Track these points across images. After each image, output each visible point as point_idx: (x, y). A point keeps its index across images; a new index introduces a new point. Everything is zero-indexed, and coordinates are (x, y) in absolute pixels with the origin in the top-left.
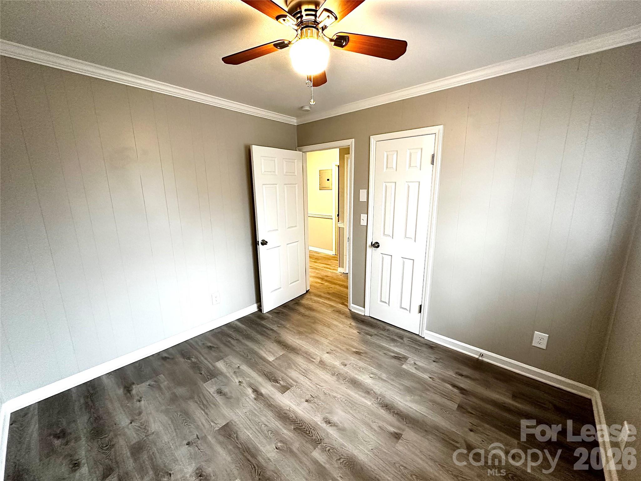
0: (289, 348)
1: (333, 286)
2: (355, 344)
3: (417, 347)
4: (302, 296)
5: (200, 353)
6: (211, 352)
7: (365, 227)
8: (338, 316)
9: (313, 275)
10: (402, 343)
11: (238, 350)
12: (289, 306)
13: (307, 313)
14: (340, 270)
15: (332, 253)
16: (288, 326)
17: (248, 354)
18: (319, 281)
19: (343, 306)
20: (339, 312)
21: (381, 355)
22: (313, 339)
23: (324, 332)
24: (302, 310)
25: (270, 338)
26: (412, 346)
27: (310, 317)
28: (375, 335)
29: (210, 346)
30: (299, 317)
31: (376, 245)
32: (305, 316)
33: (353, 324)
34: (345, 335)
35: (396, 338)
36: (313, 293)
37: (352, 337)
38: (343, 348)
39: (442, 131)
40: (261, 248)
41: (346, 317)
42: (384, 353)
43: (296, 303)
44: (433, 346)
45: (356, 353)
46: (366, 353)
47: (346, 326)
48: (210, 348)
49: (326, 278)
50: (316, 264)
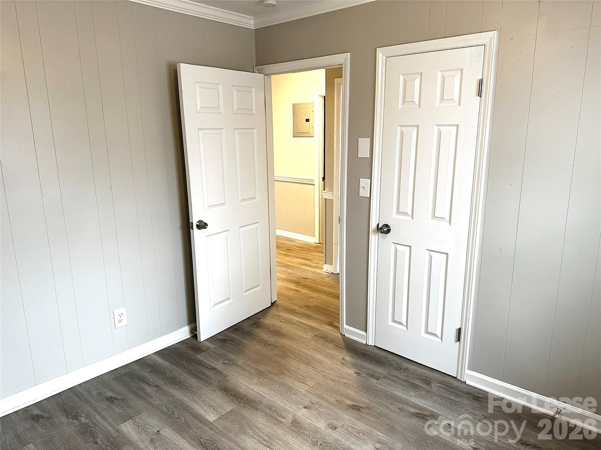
0: (241, 399)
1: (315, 295)
2: (351, 393)
3: (453, 398)
4: (264, 312)
5: (95, 409)
6: (112, 406)
7: (367, 200)
8: (323, 345)
9: (283, 276)
10: (428, 391)
11: (157, 403)
12: (243, 329)
13: (272, 339)
14: (327, 268)
15: (313, 240)
16: (241, 362)
17: (175, 410)
18: (292, 286)
19: (332, 328)
20: (325, 338)
21: (394, 411)
22: (282, 384)
23: (300, 373)
24: (264, 335)
25: (210, 384)
26: (444, 397)
27: (276, 347)
28: (385, 377)
29: (111, 397)
30: (259, 347)
31: (384, 229)
32: (269, 345)
33: (348, 358)
34: (334, 378)
35: (418, 383)
36: (283, 307)
37: (347, 381)
38: (332, 400)
39: (495, 42)
40: (196, 233)
41: (336, 346)
42: (399, 408)
43: (254, 324)
44: (480, 396)
45: (353, 409)
46: (368, 408)
47: (336, 362)
48: (111, 400)
49: (303, 282)
50: (288, 259)
